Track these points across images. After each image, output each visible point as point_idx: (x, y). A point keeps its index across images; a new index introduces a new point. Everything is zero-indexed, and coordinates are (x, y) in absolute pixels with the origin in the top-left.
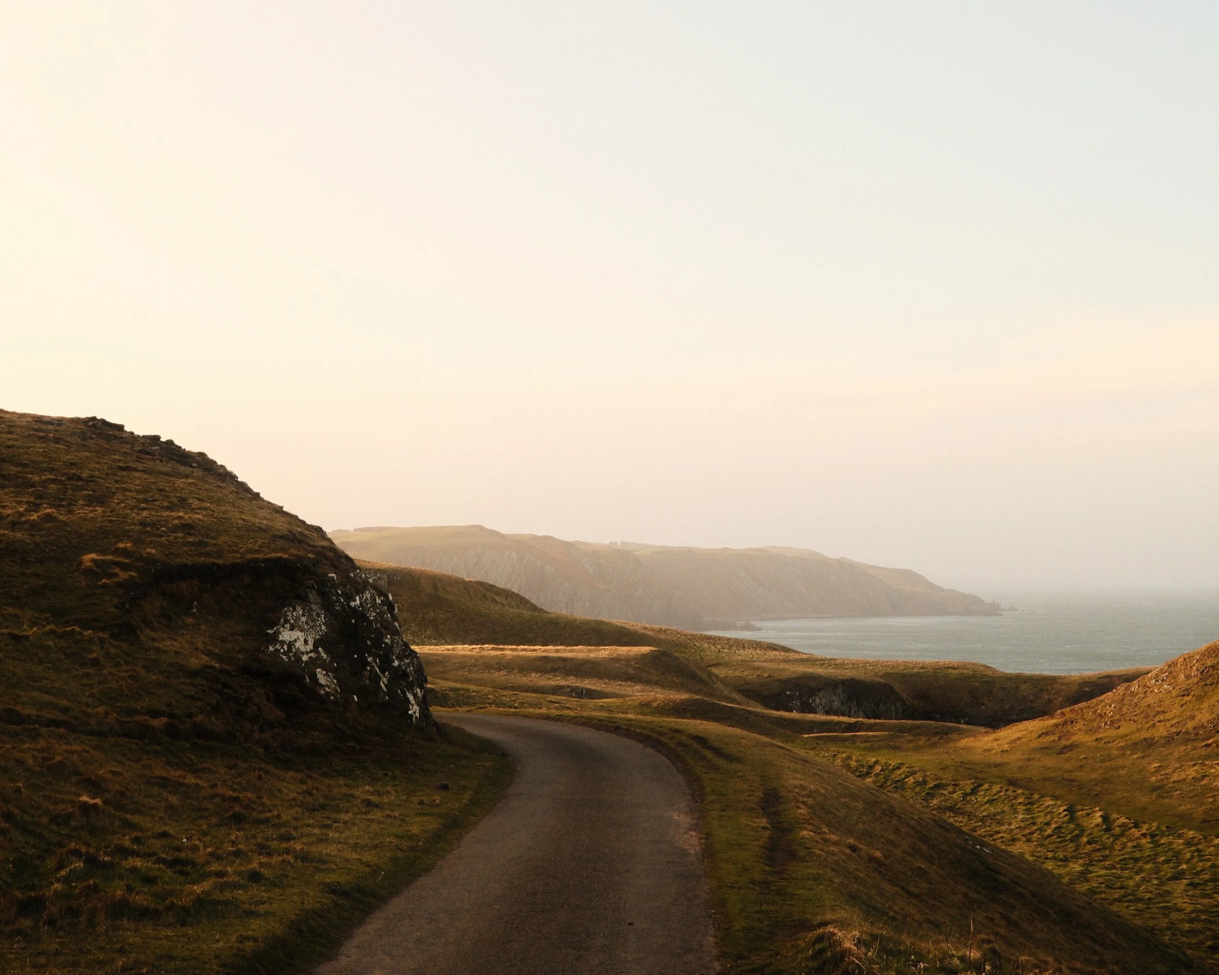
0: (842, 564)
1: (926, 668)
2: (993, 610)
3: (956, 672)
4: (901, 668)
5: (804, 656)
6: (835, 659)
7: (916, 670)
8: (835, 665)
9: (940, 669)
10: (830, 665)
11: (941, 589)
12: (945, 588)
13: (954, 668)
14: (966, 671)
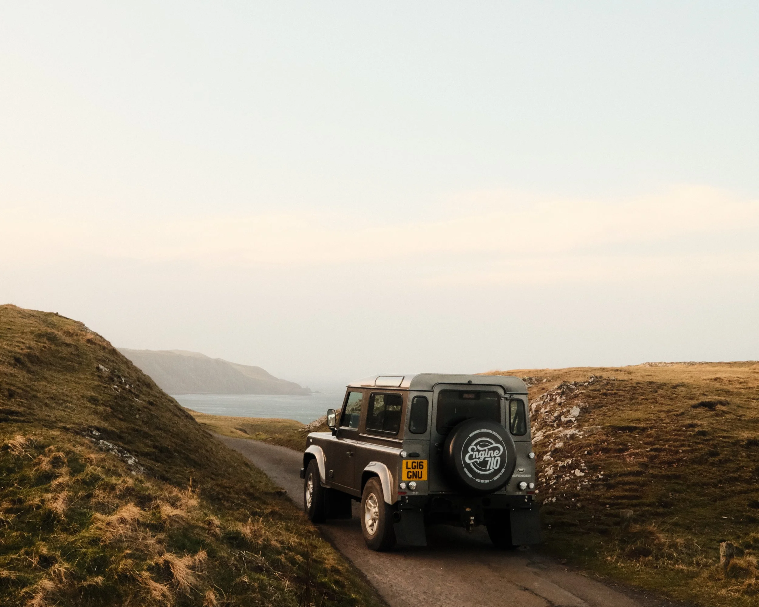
0: (218, 362)
1: (265, 422)
2: (305, 392)
3: (281, 424)
4: (251, 421)
5: (199, 414)
6: (216, 416)
7: (259, 423)
8: (216, 419)
9: (272, 422)
10: (213, 419)
11: (277, 379)
12: (279, 378)
13: (279, 422)
14: (285, 424)
